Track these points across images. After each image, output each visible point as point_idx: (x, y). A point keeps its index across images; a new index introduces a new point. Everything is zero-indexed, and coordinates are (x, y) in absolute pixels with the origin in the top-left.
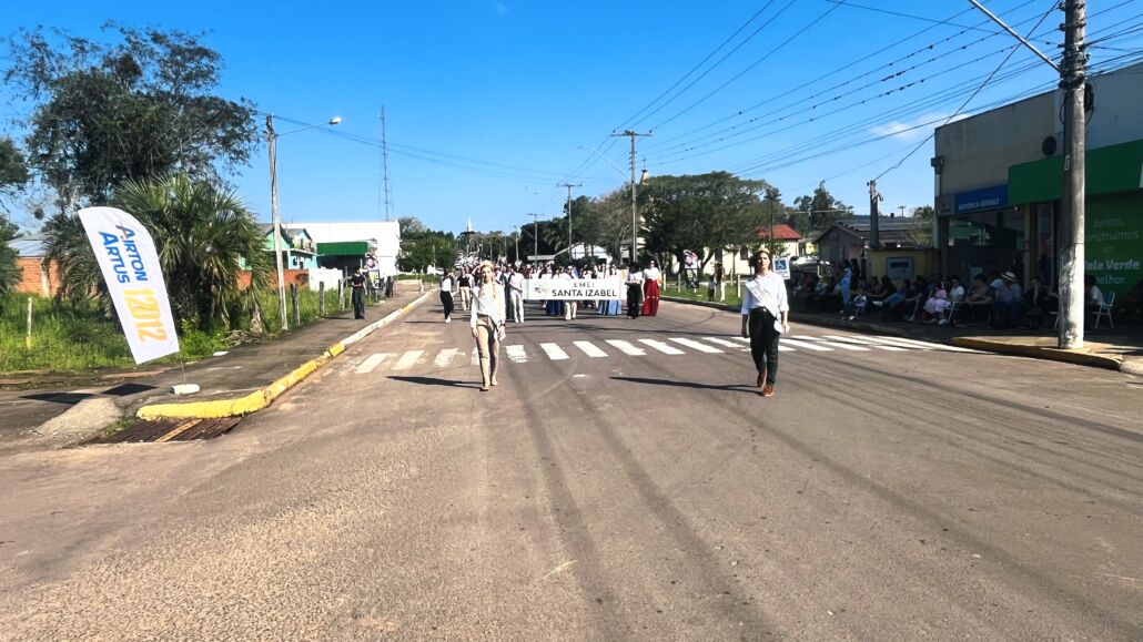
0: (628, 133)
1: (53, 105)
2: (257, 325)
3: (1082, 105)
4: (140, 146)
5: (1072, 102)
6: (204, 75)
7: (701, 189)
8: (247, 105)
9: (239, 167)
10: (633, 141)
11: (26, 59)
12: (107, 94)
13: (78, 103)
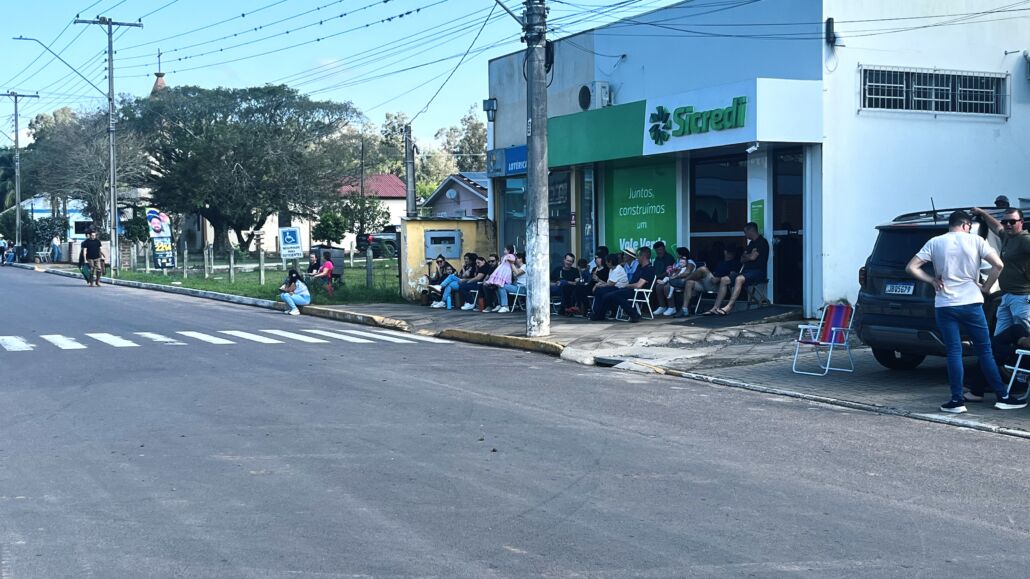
0: (102, 21)
5: (534, 61)
7: (249, 111)
10: (110, 34)
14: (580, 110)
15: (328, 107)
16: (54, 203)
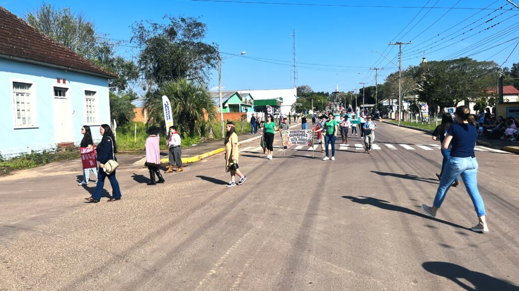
0: (398, 43)
1: (146, 50)
2: (211, 135)
4: (175, 65)
6: (200, 34)
8: (215, 45)
9: (213, 71)
10: (400, 47)
11: (137, 33)
12: (164, 45)
13: (154, 49)
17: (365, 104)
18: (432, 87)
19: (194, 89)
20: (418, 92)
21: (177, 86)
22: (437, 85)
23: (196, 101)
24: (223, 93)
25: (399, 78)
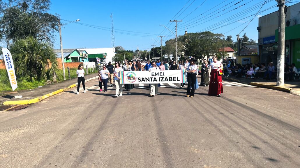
0: (175, 21)
1: (3, 17)
2: (55, 79)
3: (284, 12)
4: (27, 28)
5: (281, 11)
6: (46, 7)
8: (58, 16)
9: (57, 33)
10: (176, 23)
12: (18, 13)
13: (10, 16)
14: (287, 27)
15: (217, 35)
16: (168, 55)
17: (155, 57)
18: (192, 47)
19: (40, 45)
20: (184, 50)
21: (25, 41)
22: (194, 46)
23: (41, 54)
24: (63, 50)
25: (176, 41)
